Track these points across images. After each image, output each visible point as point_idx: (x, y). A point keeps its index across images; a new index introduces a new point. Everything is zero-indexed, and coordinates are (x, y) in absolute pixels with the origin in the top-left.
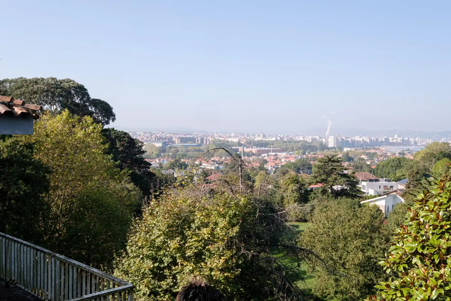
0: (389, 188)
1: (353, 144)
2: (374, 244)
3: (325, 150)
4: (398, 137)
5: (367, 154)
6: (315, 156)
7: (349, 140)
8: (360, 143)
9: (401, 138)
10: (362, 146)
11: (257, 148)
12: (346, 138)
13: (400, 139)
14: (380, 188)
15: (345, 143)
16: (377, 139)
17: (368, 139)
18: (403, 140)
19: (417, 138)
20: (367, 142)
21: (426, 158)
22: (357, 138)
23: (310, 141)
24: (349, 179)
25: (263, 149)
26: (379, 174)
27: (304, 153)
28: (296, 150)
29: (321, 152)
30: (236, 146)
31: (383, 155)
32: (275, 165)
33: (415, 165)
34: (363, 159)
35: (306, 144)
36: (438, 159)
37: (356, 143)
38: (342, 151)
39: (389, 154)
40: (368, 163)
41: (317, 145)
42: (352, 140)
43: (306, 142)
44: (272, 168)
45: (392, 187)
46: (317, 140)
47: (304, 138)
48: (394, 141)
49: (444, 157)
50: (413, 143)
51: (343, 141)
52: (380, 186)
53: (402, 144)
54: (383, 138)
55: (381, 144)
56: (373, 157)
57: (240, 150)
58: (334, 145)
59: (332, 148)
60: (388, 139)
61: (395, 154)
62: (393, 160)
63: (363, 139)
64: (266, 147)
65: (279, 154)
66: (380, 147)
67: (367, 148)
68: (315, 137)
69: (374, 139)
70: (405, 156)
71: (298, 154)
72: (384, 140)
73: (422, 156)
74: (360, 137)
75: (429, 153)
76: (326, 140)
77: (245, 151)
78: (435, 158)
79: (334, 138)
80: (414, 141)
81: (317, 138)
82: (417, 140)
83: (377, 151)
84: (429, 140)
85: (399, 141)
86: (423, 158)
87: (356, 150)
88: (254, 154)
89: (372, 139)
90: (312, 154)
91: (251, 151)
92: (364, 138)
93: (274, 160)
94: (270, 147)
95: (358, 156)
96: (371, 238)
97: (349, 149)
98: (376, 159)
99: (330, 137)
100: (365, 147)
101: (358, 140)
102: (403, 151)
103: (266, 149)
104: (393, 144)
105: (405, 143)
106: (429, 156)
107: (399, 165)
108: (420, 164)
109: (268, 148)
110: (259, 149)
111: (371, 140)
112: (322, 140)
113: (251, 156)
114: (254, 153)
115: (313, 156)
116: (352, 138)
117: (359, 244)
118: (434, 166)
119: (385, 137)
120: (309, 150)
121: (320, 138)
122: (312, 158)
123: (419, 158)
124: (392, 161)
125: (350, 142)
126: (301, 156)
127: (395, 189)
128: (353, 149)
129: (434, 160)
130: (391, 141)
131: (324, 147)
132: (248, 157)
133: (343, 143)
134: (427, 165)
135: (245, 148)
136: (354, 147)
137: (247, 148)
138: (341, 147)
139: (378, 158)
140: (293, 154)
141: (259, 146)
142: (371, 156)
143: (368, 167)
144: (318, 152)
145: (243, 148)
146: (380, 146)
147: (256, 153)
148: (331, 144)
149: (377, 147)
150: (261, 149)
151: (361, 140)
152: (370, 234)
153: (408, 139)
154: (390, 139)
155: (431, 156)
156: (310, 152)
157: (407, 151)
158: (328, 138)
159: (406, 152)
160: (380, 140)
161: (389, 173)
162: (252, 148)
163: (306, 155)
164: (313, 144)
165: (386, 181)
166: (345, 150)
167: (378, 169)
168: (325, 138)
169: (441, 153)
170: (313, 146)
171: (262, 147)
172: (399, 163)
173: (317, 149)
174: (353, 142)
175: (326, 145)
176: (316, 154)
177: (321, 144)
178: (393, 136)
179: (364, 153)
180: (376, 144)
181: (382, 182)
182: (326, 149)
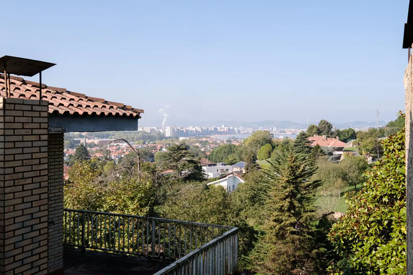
0: (225, 171)
1: (187, 134)
2: (228, 219)
3: (163, 140)
4: (225, 126)
5: (201, 142)
6: (154, 145)
7: (184, 129)
8: (193, 133)
9: (228, 128)
10: (195, 135)
11: (99, 139)
12: (181, 128)
13: (226, 129)
14: (218, 171)
15: (180, 133)
16: (207, 129)
17: (200, 128)
18: (229, 129)
19: (240, 128)
20: (200, 131)
21: (253, 144)
22: (190, 128)
23: (149, 132)
24: (196, 165)
25: (105, 140)
26: (214, 160)
27: (144, 143)
28: (137, 140)
29: (160, 141)
30: (77, 137)
31: (214, 143)
32: (118, 155)
33: (244, 150)
34: (197, 147)
35: (146, 135)
36: (262, 145)
37: (190, 133)
38: (178, 140)
39: (218, 142)
40: (203, 150)
41: (156, 135)
42: (186, 130)
43: (145, 132)
44: (115, 157)
45: (227, 170)
46: (155, 130)
47: (143, 129)
48: (222, 130)
49: (267, 143)
50: (237, 131)
51: (178, 132)
52: (218, 170)
53: (228, 133)
54: (212, 128)
55: (211, 133)
56: (206, 144)
57: (82, 141)
58: (171, 134)
59: (170, 137)
60: (217, 129)
61: (223, 141)
62: (226, 147)
63: (196, 129)
64: (107, 138)
65: (120, 144)
66: (210, 136)
67: (200, 137)
68: (153, 128)
69: (205, 129)
70: (232, 143)
71: (139, 143)
72: (213, 129)
73: (249, 142)
74: (193, 127)
75: (255, 140)
76: (163, 131)
77: (87, 142)
78: (259, 144)
79: (171, 128)
80: (238, 130)
81: (155, 128)
82: (240, 129)
83: (208, 139)
84: (249, 129)
85: (225, 130)
86: (250, 144)
87: (190, 138)
88: (96, 145)
89: (204, 128)
90: (152, 144)
91: (93, 142)
92: (196, 127)
93: (116, 150)
94: (111, 138)
95: (193, 144)
96: (225, 213)
97: (184, 138)
98: (209, 146)
99: (167, 127)
100: (197, 136)
101: (191, 130)
102: (229, 139)
103: (108, 139)
104: (221, 133)
105: (230, 132)
106: (255, 142)
107: (230, 151)
108: (248, 150)
109: (109, 139)
110: (100, 140)
111: (202, 129)
112: (160, 130)
113: (93, 147)
114: (96, 143)
115: (152, 145)
116: (186, 128)
117: (215, 219)
118: (259, 151)
119: (214, 127)
120: (149, 140)
121: (158, 128)
122: (152, 147)
123: (247, 144)
124: (224, 148)
125: (185, 132)
126: (142, 146)
127: (230, 172)
128: (188, 138)
129: (259, 145)
130: (219, 130)
131: (162, 137)
132: (90, 148)
133: (178, 133)
134: (253, 150)
135: (87, 139)
136: (188, 136)
137: (89, 139)
138: (177, 137)
139: (210, 146)
140: (134, 144)
141: (101, 137)
142: (204, 144)
143: (204, 153)
144: (157, 141)
145: (85, 140)
146: (210, 134)
147: (98, 143)
148: (168, 134)
149: (208, 136)
150: (103, 140)
151: (194, 129)
152: (223, 210)
153: (233, 128)
154: (218, 128)
155: (257, 142)
156: (149, 142)
157: (232, 138)
158: (165, 129)
159: (232, 140)
160: (210, 130)
161: (223, 158)
162: (94, 139)
163: (146, 144)
164: (152, 134)
165: (222, 165)
166: (181, 139)
167: (212, 155)
168: (162, 128)
169: (264, 139)
170: (152, 136)
171: (104, 138)
172: (230, 149)
173: (155, 139)
174: (187, 131)
175: (164, 135)
176: (155, 144)
177: (159, 133)
178: (221, 126)
179: (197, 142)
180: (207, 133)
181: (219, 166)
182: (164, 138)
